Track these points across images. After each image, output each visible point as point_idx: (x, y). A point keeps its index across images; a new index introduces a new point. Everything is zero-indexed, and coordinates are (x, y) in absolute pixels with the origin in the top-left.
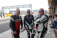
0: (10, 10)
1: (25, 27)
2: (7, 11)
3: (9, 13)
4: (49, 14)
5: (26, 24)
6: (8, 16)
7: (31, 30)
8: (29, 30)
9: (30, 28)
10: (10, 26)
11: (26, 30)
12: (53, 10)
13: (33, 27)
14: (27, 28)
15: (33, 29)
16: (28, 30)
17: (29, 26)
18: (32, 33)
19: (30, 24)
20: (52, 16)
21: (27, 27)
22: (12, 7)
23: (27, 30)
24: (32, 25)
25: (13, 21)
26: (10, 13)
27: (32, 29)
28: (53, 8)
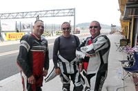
0: (18, 23)
1: (56, 67)
2: (9, 26)
3: (14, 29)
4: (122, 33)
5: (60, 60)
6: (12, 39)
7: (73, 77)
8: (68, 75)
9: (70, 70)
10: (20, 63)
11: (58, 76)
12: (130, 23)
13: (77, 69)
14: (62, 71)
15: (78, 74)
16: (64, 75)
17: (67, 65)
18: (74, 82)
19: (70, 61)
20: (128, 41)
21: (62, 67)
22: (24, 15)
23: (62, 76)
24: (75, 62)
25: (28, 50)
26: (18, 31)
27: (76, 72)
28: (131, 20)
